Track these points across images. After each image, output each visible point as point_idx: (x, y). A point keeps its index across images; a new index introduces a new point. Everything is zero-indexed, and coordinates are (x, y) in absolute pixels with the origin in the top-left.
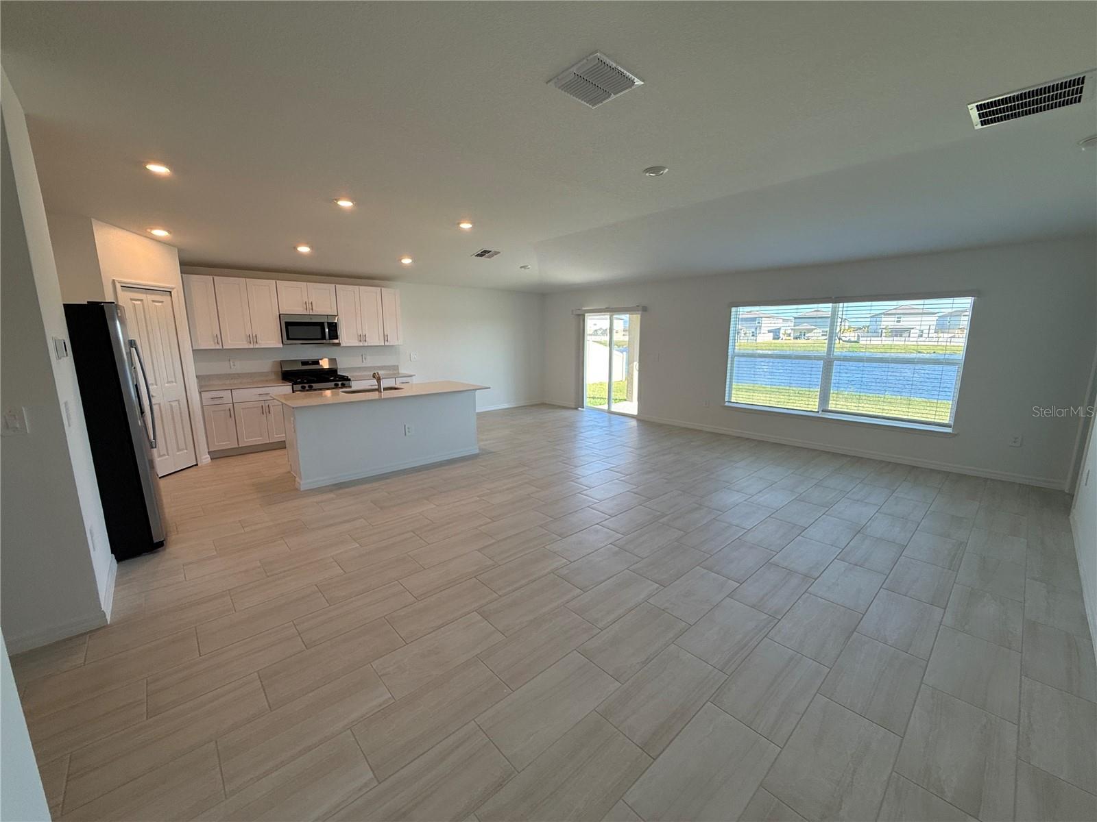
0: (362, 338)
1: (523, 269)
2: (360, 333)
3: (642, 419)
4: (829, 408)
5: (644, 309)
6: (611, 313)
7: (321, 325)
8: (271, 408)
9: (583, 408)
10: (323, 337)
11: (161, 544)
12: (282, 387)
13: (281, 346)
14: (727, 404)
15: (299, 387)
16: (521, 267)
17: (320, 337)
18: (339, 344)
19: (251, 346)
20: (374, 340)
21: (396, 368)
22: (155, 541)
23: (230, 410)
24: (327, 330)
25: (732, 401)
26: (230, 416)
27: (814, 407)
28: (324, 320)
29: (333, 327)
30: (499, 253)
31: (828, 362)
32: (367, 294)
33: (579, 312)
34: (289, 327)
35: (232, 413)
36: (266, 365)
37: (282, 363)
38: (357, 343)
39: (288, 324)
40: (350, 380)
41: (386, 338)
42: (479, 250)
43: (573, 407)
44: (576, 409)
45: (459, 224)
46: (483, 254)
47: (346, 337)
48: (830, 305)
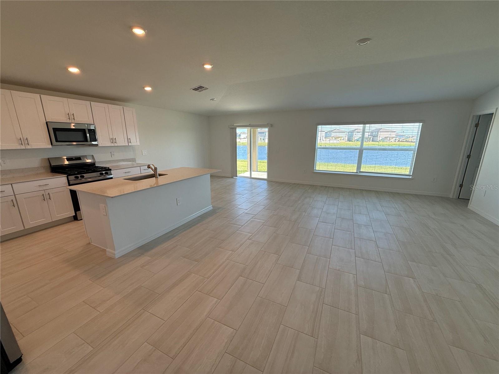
0: (113, 140)
1: (212, 100)
2: (111, 137)
3: (270, 181)
4: (361, 171)
5: (272, 126)
6: (250, 128)
7: (83, 131)
8: (51, 195)
9: (237, 177)
10: (86, 140)
11: (19, 361)
12: (58, 179)
13: (50, 146)
14: (315, 171)
15: (72, 178)
16: (211, 100)
17: (83, 140)
18: (97, 145)
19: (23, 147)
20: (121, 142)
21: (133, 160)
22: (12, 360)
23: (12, 200)
24: (88, 135)
25: (316, 169)
26: (14, 205)
27: (355, 170)
28: (85, 127)
29: (93, 132)
30: (208, 89)
31: (361, 151)
32: (114, 109)
33: (232, 127)
34: (57, 132)
35: (15, 203)
36: (35, 162)
37: (49, 160)
38: (109, 144)
39: (55, 130)
40: (111, 170)
41: (129, 140)
42: (196, 86)
43: (231, 176)
44: (232, 177)
45: (203, 65)
46: (199, 89)
47: (102, 139)
48: (362, 125)
